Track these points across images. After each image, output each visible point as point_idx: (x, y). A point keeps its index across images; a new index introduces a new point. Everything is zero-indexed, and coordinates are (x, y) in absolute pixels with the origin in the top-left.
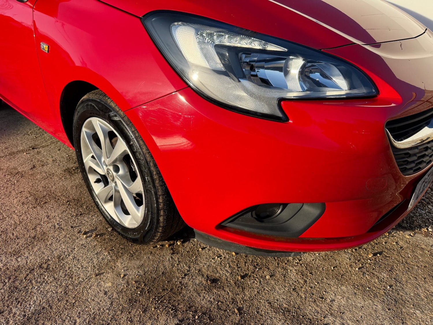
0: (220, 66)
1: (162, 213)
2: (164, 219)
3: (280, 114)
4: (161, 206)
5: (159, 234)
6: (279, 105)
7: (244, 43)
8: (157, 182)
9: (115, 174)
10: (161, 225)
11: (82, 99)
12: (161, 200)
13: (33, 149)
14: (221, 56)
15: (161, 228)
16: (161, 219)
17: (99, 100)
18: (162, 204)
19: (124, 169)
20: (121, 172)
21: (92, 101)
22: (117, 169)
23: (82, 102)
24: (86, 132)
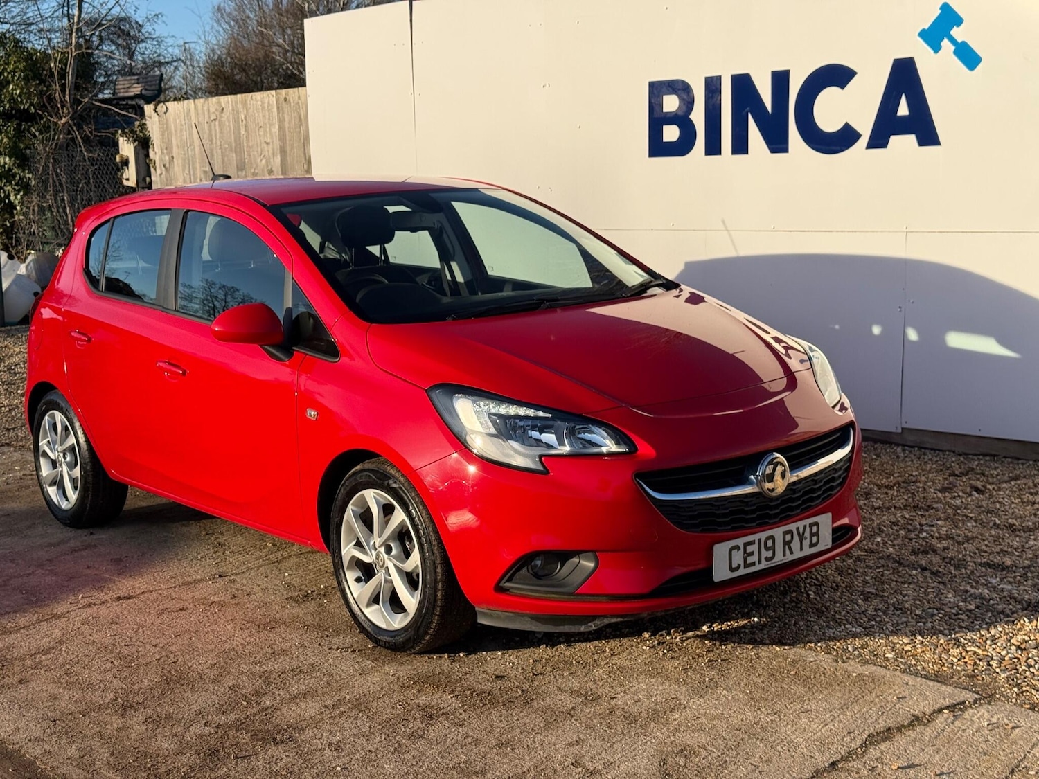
0: (493, 431)
1: (440, 586)
2: (442, 594)
3: (541, 468)
4: (439, 578)
5: (436, 618)
6: (541, 461)
7: (513, 410)
8: (436, 548)
9: (386, 556)
10: (439, 603)
11: (354, 470)
12: (439, 570)
13: (220, 577)
14: (494, 422)
15: (438, 609)
16: (439, 594)
17: (377, 469)
18: (440, 575)
19: (397, 548)
20: (394, 552)
21: (368, 470)
22: (388, 550)
23: (354, 474)
24: (352, 510)
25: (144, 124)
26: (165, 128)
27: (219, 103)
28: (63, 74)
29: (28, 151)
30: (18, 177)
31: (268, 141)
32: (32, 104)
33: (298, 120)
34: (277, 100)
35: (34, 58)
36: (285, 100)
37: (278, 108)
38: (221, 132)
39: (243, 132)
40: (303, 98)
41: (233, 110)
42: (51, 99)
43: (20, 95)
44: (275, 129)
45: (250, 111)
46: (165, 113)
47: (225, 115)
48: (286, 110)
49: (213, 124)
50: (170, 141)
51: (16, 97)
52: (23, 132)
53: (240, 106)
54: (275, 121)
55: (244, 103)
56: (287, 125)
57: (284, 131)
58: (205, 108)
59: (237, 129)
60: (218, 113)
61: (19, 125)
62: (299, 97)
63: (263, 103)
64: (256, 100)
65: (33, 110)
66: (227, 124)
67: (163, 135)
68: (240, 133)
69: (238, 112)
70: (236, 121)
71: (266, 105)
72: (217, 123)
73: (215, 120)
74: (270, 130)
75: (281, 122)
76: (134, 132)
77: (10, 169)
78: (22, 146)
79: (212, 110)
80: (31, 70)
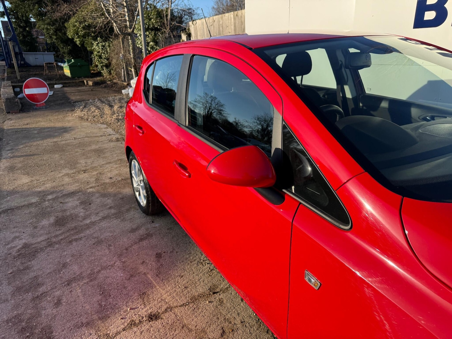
13: (214, 293)
25: (189, 29)
26: (196, 29)
27: (213, 19)
28: (167, 16)
29: (158, 40)
30: (155, 49)
31: (230, 31)
32: (158, 25)
33: (241, 23)
34: (234, 16)
35: (159, 11)
36: (237, 15)
37: (234, 19)
38: (214, 30)
39: (221, 29)
40: (243, 14)
41: (218, 21)
42: (164, 24)
43: (155, 23)
44: (233, 27)
45: (224, 21)
46: (196, 24)
47: (215, 23)
48: (237, 19)
49: (211, 27)
50: (197, 34)
51: (154, 23)
52: (156, 34)
53: (220, 19)
54: (233, 23)
55: (222, 18)
56: (237, 25)
57: (236, 27)
58: (209, 21)
59: (219, 28)
60: (213, 23)
61: (155, 32)
62: (242, 14)
63: (228, 17)
64: (226, 17)
65: (159, 27)
66: (216, 26)
67: (195, 32)
68: (220, 29)
69: (220, 22)
70: (219, 25)
71: (230, 18)
72: (212, 26)
73: (212, 25)
74: (231, 27)
75: (235, 24)
76: (186, 32)
77: (153, 46)
78: (156, 39)
79: (211, 21)
80: (158, 15)
